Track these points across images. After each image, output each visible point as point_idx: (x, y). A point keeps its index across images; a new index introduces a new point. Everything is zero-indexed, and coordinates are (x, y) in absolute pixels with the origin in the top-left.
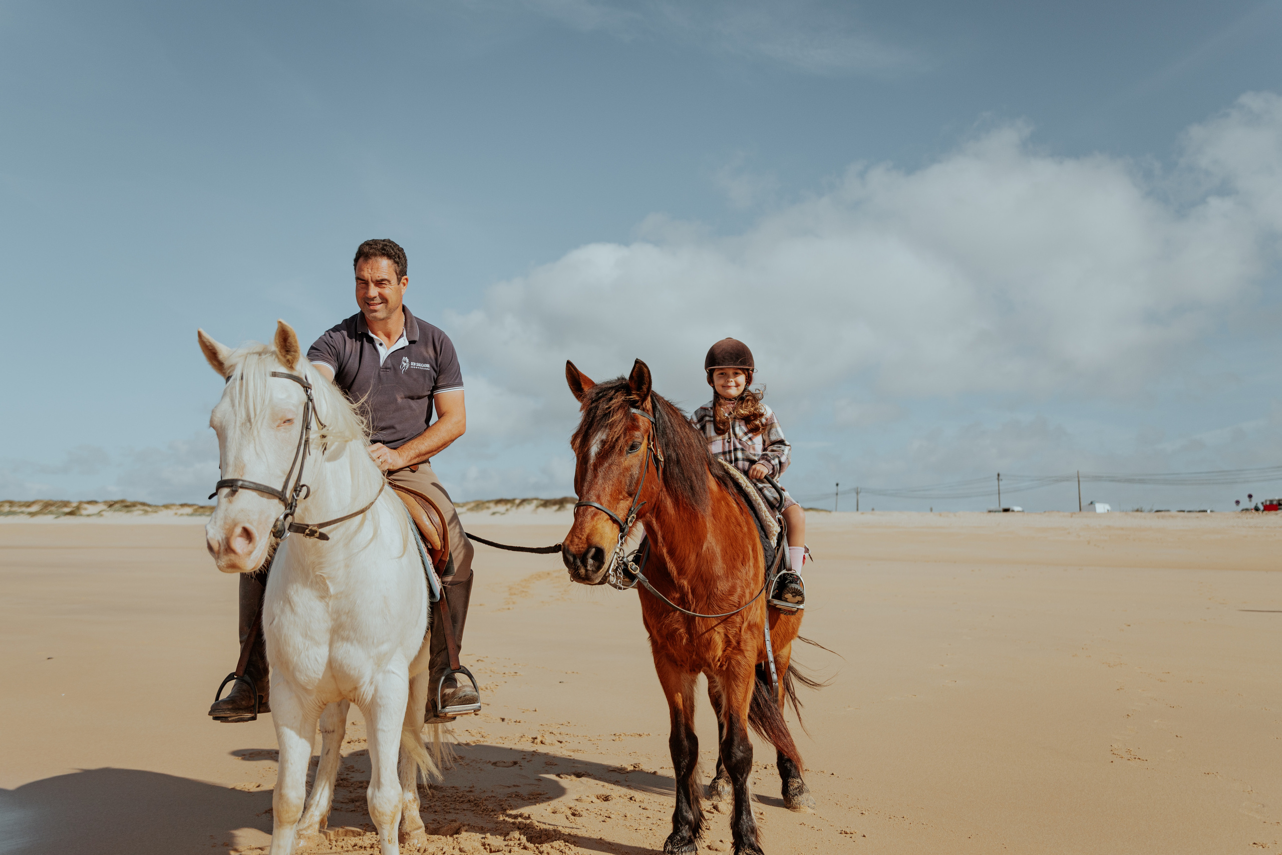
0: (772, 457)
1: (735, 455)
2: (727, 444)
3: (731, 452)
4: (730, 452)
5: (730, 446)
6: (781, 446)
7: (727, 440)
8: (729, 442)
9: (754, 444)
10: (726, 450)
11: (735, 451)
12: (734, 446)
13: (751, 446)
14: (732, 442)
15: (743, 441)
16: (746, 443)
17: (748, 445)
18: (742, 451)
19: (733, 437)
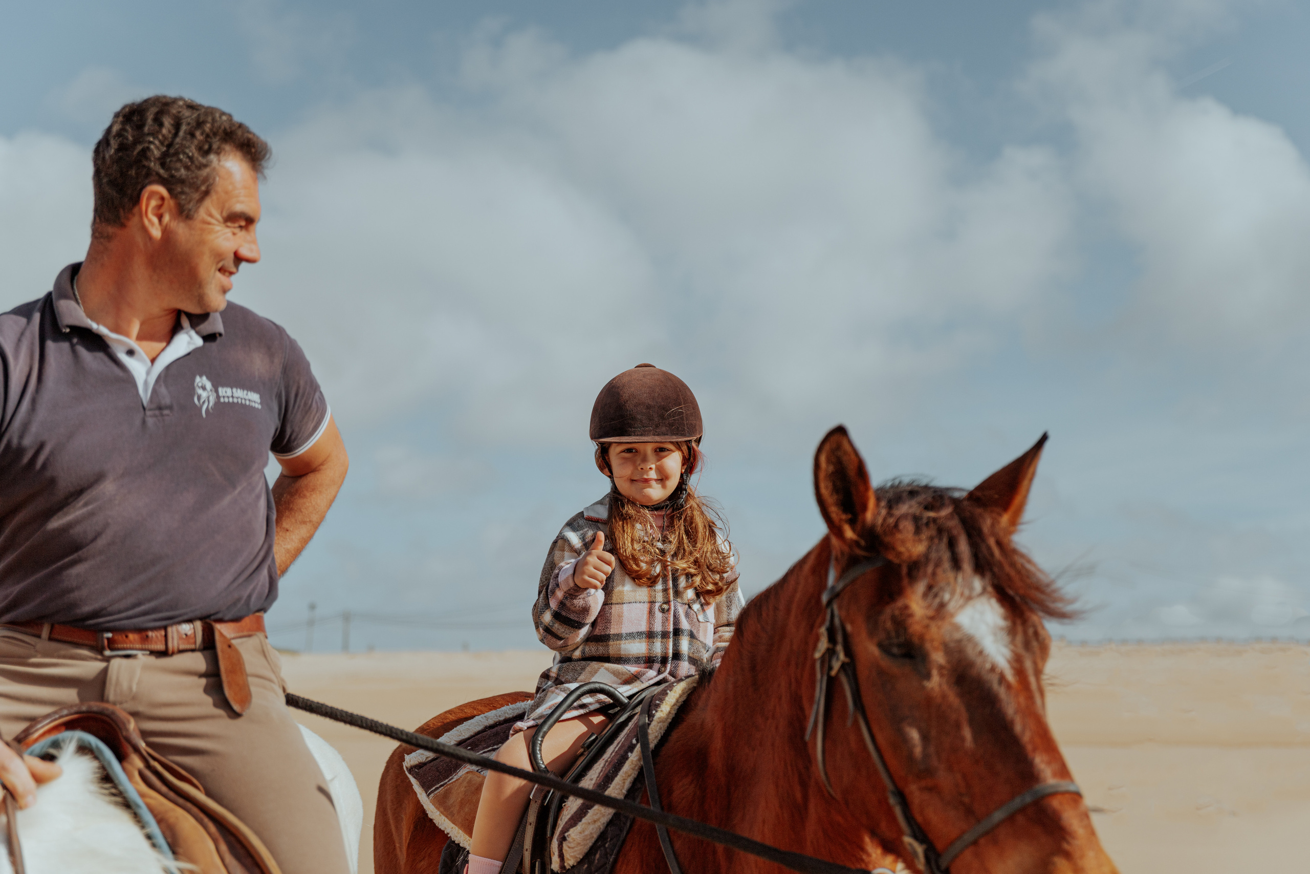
1: (676, 646)
2: (659, 615)
5: (665, 621)
7: (659, 604)
8: (665, 610)
9: (707, 620)
10: (655, 630)
11: (676, 635)
12: (676, 622)
13: (701, 625)
14: (671, 613)
15: (693, 610)
16: (696, 616)
17: (697, 623)
18: (690, 637)
19: (674, 600)
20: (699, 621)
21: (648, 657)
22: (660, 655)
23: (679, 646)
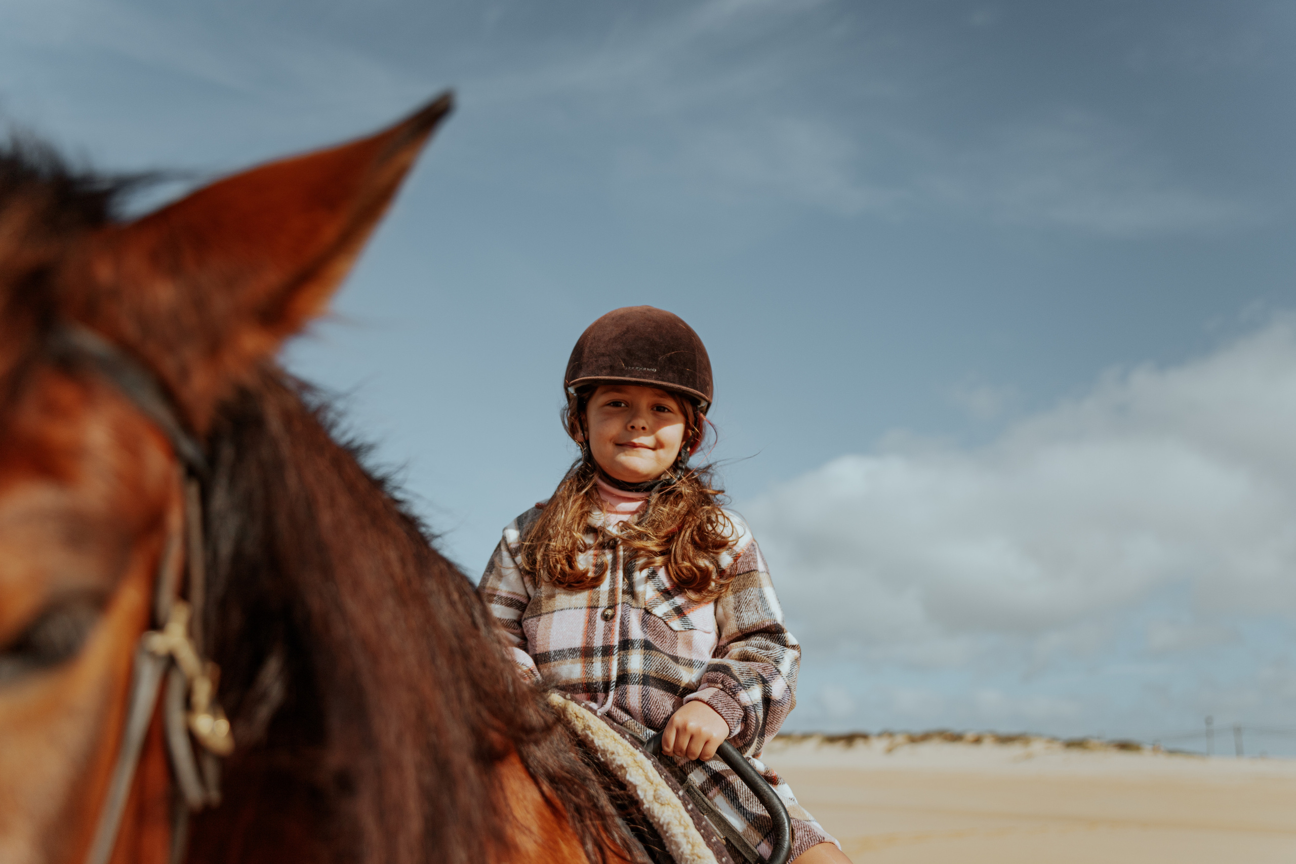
0: (741, 679)
1: (622, 664)
2: (600, 624)
3: (612, 654)
4: (607, 651)
5: (609, 630)
6: (771, 644)
7: (603, 609)
8: (609, 617)
9: (691, 628)
10: (595, 645)
11: (624, 650)
12: (624, 631)
13: (679, 635)
14: (618, 620)
15: (655, 615)
16: (665, 622)
17: (669, 632)
18: (644, 649)
19: (623, 603)
20: (671, 629)
21: (585, 683)
22: (600, 680)
23: (626, 664)
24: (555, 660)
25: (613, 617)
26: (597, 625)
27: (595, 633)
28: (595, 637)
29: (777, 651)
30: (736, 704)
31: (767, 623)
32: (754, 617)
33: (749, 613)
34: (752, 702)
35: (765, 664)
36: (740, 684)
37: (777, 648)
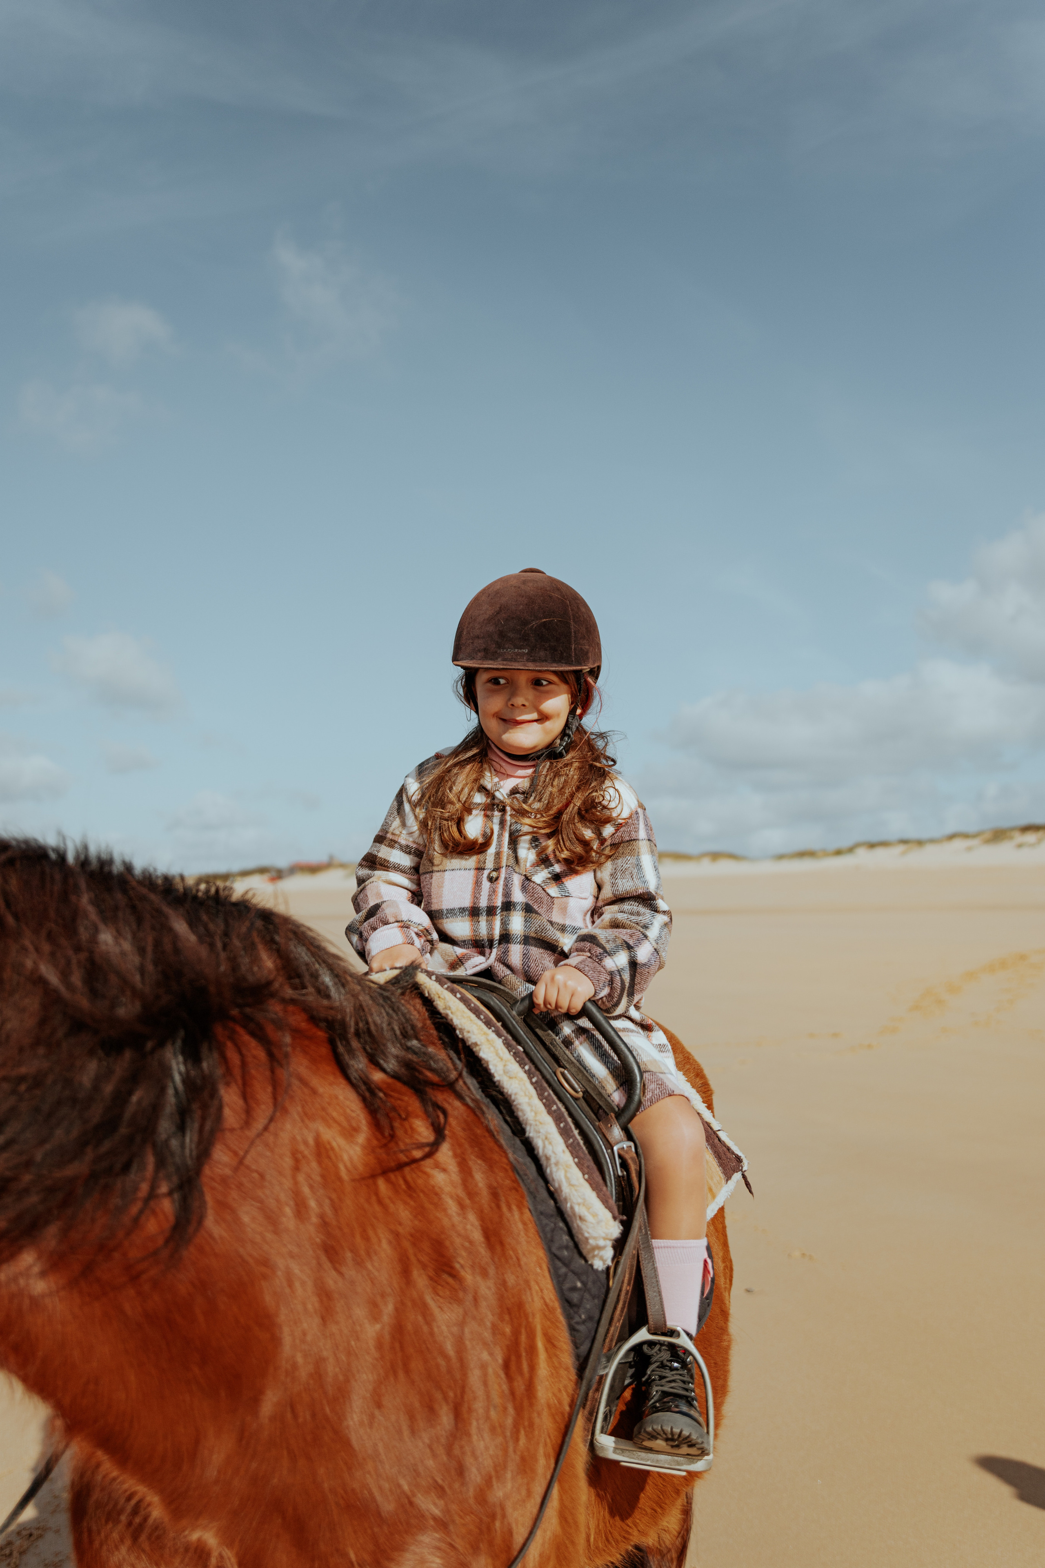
0: (608, 947)
1: (505, 924)
2: (486, 884)
3: (495, 914)
4: (491, 911)
6: (642, 910)
7: (489, 871)
8: (494, 879)
9: (567, 895)
10: (481, 905)
11: (506, 911)
12: (507, 893)
13: (556, 901)
14: (501, 881)
15: (534, 882)
16: (543, 889)
17: (546, 898)
18: (525, 912)
19: (506, 866)
20: (549, 895)
21: (474, 940)
22: (486, 938)
23: (508, 924)
24: (447, 917)
25: (497, 878)
26: (483, 886)
27: (481, 893)
28: (481, 897)
29: (647, 917)
30: (602, 969)
31: (640, 890)
32: (629, 884)
33: (624, 881)
34: (617, 967)
35: (633, 931)
36: (605, 951)
37: (647, 914)
